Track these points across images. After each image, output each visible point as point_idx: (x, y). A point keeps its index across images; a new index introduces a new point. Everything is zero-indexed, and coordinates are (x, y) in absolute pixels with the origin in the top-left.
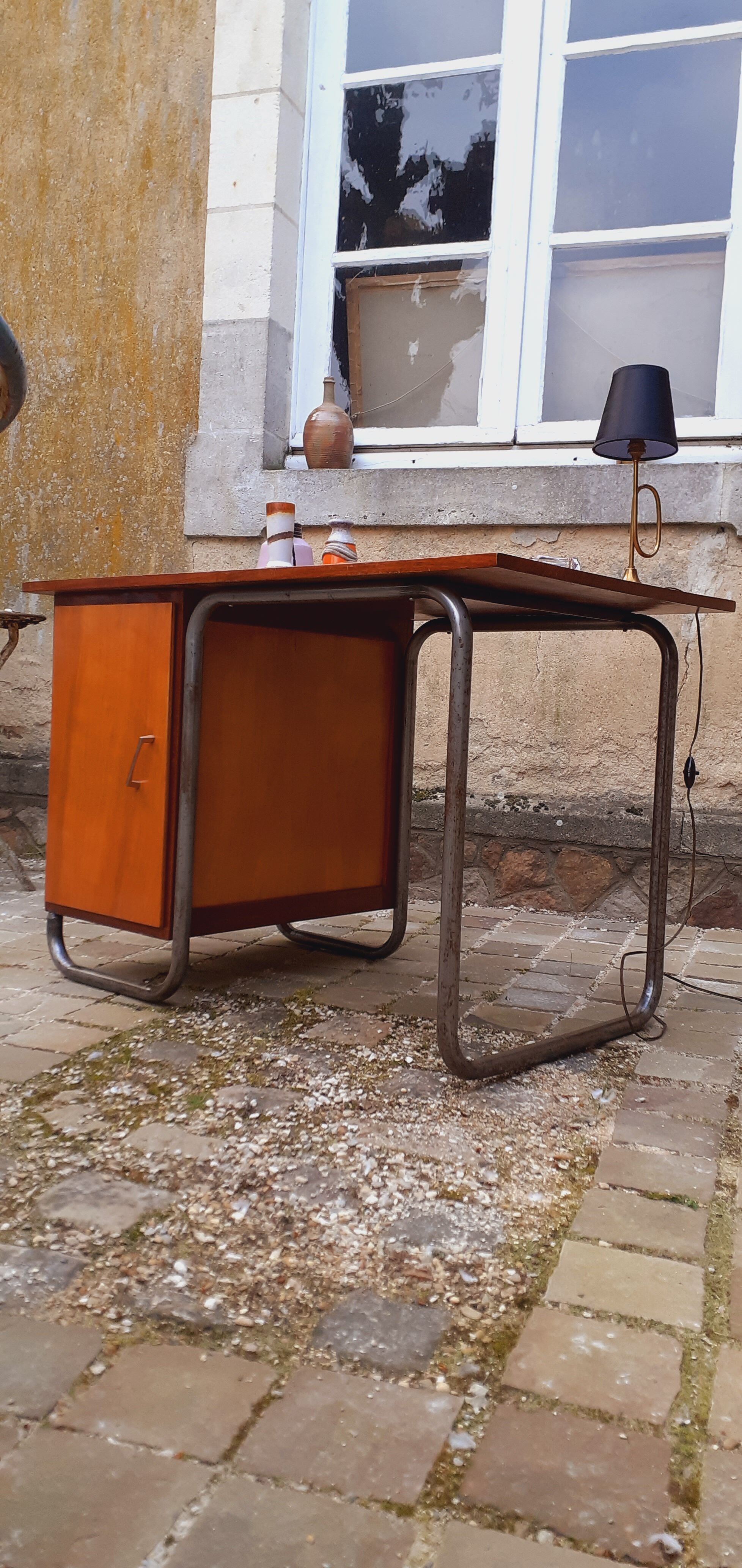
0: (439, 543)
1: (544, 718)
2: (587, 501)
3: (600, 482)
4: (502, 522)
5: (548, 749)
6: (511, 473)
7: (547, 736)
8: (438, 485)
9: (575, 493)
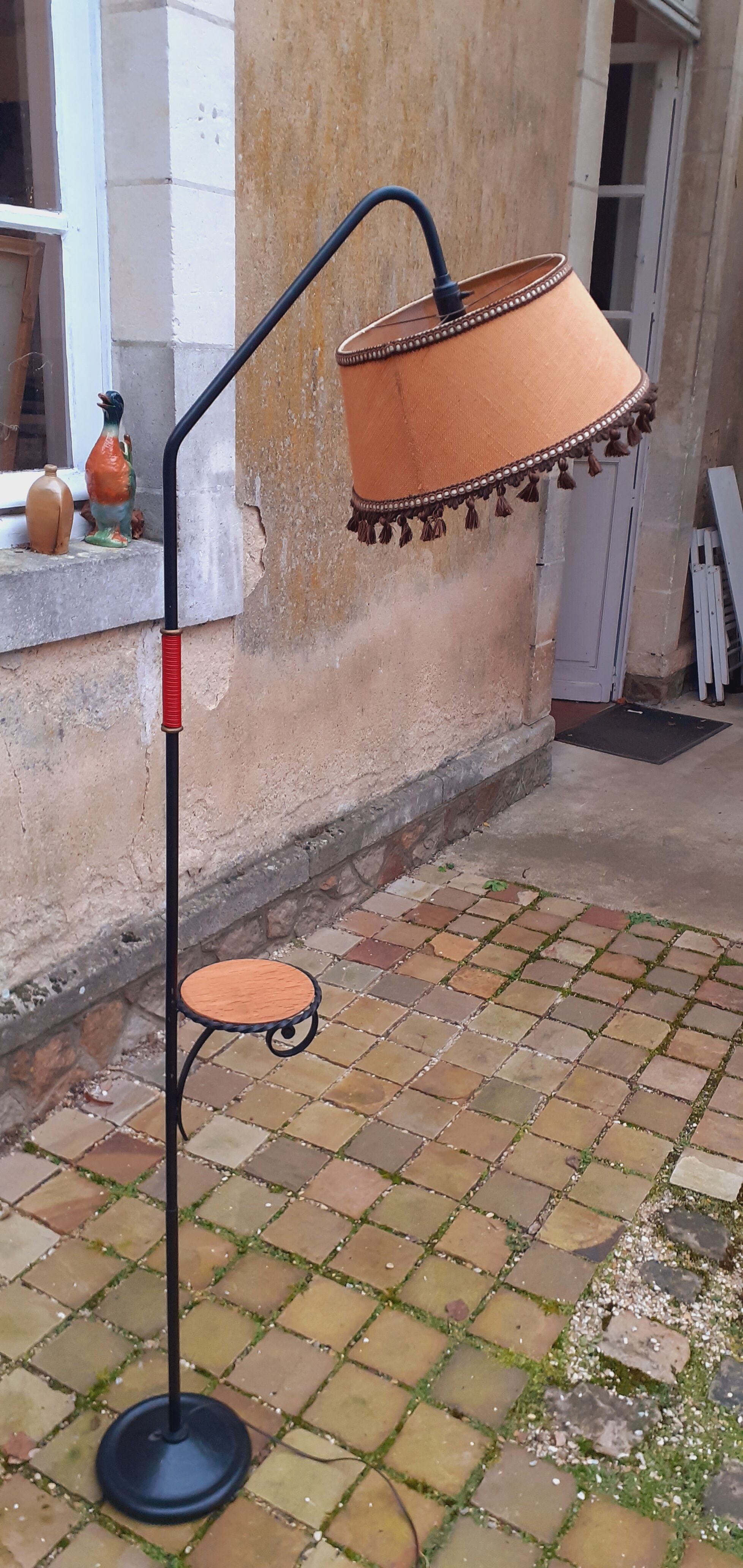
1: (37, 882)
2: (55, 613)
5: (46, 916)
7: (43, 901)
9: (43, 604)
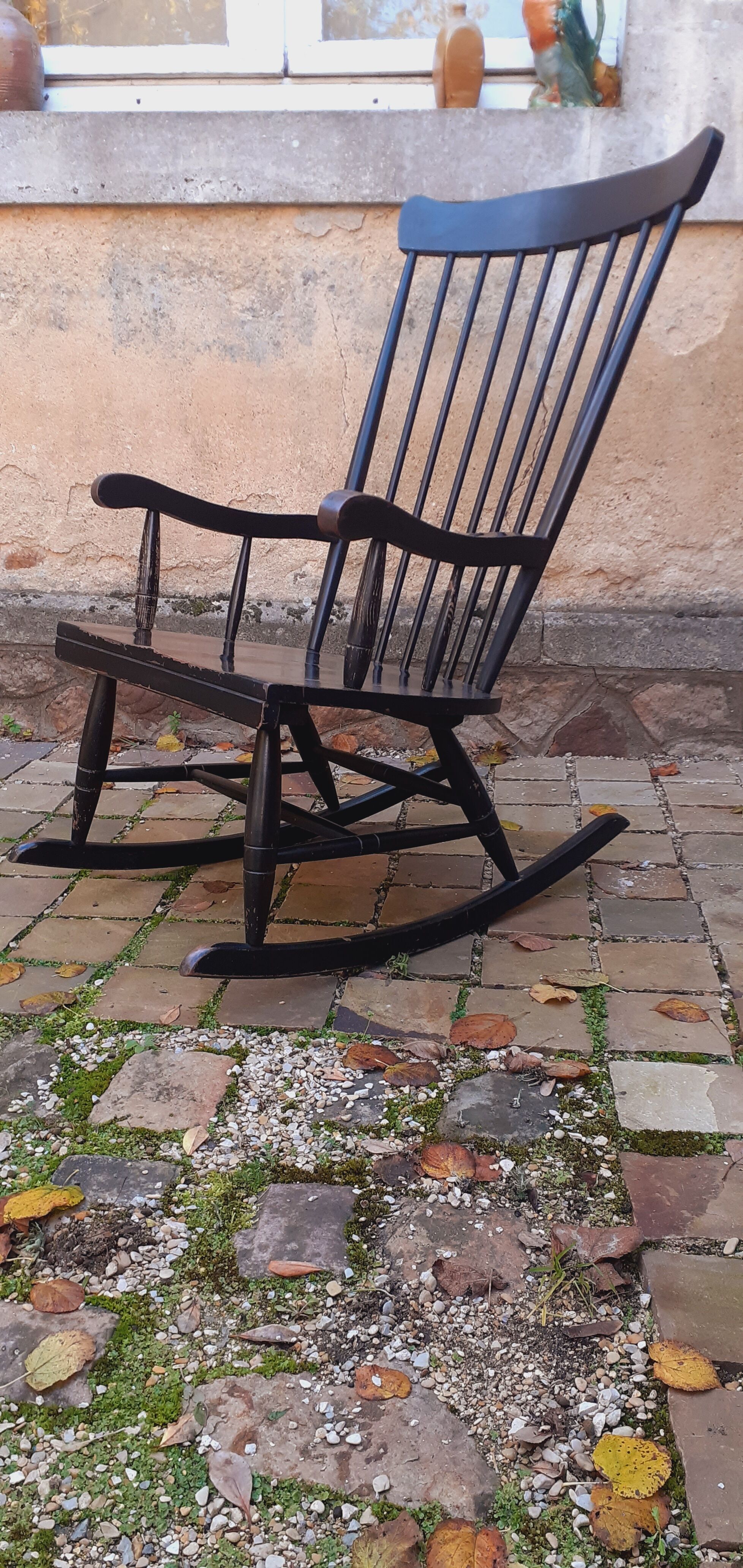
0: (192, 231)
2: (401, 168)
3: (418, 137)
4: (281, 199)
6: (289, 121)
8: (181, 138)
9: (384, 154)
